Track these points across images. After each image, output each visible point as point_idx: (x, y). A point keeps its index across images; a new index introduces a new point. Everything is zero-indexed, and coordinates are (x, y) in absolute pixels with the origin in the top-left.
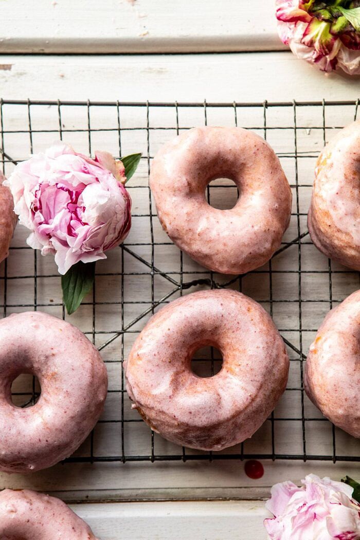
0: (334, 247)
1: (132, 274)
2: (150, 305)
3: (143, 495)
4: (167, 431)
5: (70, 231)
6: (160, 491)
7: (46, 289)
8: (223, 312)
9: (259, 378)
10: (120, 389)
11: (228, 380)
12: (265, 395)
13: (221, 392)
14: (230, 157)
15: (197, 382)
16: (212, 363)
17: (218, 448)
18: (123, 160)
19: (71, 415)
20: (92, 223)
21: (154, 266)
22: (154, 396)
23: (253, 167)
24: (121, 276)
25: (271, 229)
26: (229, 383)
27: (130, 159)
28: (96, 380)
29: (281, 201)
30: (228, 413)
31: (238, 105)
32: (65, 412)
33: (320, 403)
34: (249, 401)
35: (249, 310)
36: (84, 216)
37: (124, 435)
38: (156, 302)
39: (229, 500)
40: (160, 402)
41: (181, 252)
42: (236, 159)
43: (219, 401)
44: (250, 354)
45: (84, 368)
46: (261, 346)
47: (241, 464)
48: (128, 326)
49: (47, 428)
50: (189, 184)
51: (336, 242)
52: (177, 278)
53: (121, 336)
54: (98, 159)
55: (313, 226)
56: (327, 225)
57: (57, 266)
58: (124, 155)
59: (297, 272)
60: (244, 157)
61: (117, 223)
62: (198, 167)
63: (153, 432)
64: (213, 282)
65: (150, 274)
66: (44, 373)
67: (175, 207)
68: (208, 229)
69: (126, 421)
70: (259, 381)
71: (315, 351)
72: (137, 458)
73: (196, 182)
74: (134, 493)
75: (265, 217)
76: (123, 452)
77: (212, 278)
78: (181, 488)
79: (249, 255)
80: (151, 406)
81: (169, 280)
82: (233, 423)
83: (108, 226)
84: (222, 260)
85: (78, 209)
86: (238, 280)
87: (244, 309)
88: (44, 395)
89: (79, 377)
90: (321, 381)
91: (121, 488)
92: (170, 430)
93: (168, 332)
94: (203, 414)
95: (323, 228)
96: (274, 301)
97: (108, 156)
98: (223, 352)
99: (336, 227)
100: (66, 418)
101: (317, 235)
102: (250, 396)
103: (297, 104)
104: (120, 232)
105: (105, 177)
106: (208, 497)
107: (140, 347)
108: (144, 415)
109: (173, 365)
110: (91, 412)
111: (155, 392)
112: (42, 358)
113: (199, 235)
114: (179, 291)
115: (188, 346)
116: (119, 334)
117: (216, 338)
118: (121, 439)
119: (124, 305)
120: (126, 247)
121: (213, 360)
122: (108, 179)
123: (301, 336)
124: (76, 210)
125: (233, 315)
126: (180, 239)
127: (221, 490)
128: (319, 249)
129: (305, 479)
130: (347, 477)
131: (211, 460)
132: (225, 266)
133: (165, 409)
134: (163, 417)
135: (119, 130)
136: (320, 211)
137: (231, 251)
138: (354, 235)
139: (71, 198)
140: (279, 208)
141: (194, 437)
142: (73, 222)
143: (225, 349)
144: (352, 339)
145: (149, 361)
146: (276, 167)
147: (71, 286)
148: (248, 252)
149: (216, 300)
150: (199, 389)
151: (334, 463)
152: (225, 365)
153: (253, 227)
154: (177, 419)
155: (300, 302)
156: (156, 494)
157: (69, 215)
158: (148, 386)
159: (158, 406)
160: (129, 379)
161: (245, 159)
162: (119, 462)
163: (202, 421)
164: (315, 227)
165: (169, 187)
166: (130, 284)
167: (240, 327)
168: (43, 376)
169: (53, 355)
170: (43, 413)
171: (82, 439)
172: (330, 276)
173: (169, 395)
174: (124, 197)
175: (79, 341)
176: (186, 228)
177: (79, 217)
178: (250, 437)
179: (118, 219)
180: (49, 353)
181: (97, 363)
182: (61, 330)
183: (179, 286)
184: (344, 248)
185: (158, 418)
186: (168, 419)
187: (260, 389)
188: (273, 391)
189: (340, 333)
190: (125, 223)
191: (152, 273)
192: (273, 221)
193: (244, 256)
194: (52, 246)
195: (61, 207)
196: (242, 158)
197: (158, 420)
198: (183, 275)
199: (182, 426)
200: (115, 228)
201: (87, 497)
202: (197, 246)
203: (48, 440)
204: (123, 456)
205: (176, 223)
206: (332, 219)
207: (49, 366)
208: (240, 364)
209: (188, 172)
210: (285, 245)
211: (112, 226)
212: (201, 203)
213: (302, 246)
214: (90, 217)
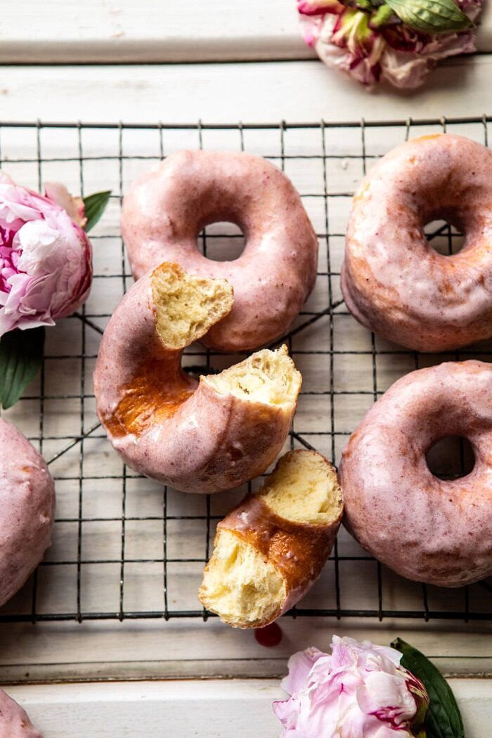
0: (375, 311)
3: (109, 672)
5: (2, 283)
6: (133, 665)
10: (77, 517)
14: (230, 188)
18: (85, 201)
20: (33, 270)
23: (261, 201)
24: (80, 360)
25: (286, 284)
27: (95, 199)
28: (36, 495)
29: (301, 248)
31: (245, 127)
36: (20, 261)
39: (232, 678)
42: (238, 190)
48: (90, 430)
50: (172, 224)
51: (377, 303)
53: (79, 444)
54: (49, 195)
55: (348, 286)
56: (363, 279)
58: (87, 194)
59: (328, 353)
60: (249, 188)
61: (70, 276)
62: (184, 200)
67: (152, 255)
69: (85, 563)
71: (348, 454)
72: (99, 615)
73: (183, 223)
74: (95, 668)
75: (277, 268)
76: (79, 606)
78: (163, 661)
79: (256, 320)
83: (56, 277)
85: (14, 255)
90: (356, 494)
91: (76, 661)
95: (359, 284)
97: (62, 190)
99: (376, 280)
101: (352, 297)
103: (327, 126)
104: (74, 290)
105: (54, 213)
106: (203, 673)
110: (28, 540)
116: (78, 440)
119: (85, 400)
120: (90, 319)
122: (57, 215)
123: (333, 442)
124: (10, 255)
127: (220, 663)
128: (356, 318)
130: (398, 639)
131: (205, 618)
135: (81, 160)
136: (355, 261)
138: (400, 290)
139: (4, 239)
140: (298, 256)
142: (5, 271)
144: (399, 435)
146: (293, 201)
147: (10, 371)
148: (255, 315)
151: (381, 620)
153: (260, 280)
155: (332, 394)
156: (127, 670)
161: (250, 190)
162: (73, 622)
164: (350, 286)
165: (144, 229)
172: (374, 358)
174: (81, 240)
175: (14, 441)
177: (15, 265)
179: (71, 271)
184: (389, 310)
189: (382, 427)
190: (83, 278)
192: (288, 274)
193: (248, 320)
196: (247, 188)
200: (67, 284)
201: (27, 675)
204: (79, 613)
206: (370, 269)
209: (170, 206)
210: (313, 317)
211: (62, 279)
212: (189, 251)
213: (334, 317)
214: (28, 264)
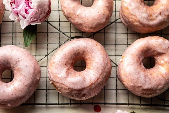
0: (130, 22)
1: (51, 33)
2: (58, 45)
4: (64, 91)
5: (26, 11)
7: (17, 38)
8: (87, 46)
9: (101, 71)
10: (46, 77)
11: (88, 72)
12: (102, 77)
13: (85, 76)
15: (76, 73)
16: (82, 68)
17: (84, 99)
19: (26, 85)
20: (35, 8)
21: (60, 30)
22: (59, 78)
24: (47, 34)
25: (106, 14)
26: (89, 73)
28: (36, 72)
30: (88, 84)
32: (23, 83)
33: (124, 82)
34: (96, 80)
35: (97, 45)
36: (31, 5)
37: (47, 95)
38: (60, 44)
40: (61, 80)
41: (71, 24)
43: (84, 79)
44: (97, 62)
45: (31, 66)
46: (101, 59)
47: (92, 106)
48: (50, 53)
49: (16, 90)
51: (131, 20)
52: (69, 35)
55: (122, 14)
56: (127, 13)
57: (21, 26)
59: (115, 33)
61: (45, 10)
63: (58, 93)
64: (83, 37)
65: (58, 33)
66: (15, 68)
67: (68, 5)
68: (81, 13)
69: (48, 89)
70: (100, 72)
71: (122, 62)
75: (103, 9)
76: (47, 101)
77: (82, 35)
79: (97, 24)
80: (57, 82)
81: (66, 35)
82: (90, 88)
84: (86, 26)
85: (29, 3)
86: (92, 36)
87: (95, 45)
88: (15, 77)
89: (29, 69)
90: (124, 73)
92: (65, 91)
93: (65, 53)
94: (78, 84)
95: (125, 14)
96: (106, 44)
98: (86, 62)
99: (131, 13)
100: (23, 86)
101: (123, 18)
102: (97, 78)
104: (46, 14)
107: (54, 59)
108: (55, 86)
109: (67, 66)
110: (34, 84)
111: (59, 76)
112: (15, 62)
113: (78, 16)
114: (70, 40)
115: (73, 59)
116: (46, 56)
117: (84, 56)
118: (46, 97)
119: (48, 45)
120: (49, 22)
121: (82, 66)
123: (116, 58)
125: (90, 47)
126: (70, 17)
128: (123, 24)
129: (117, 111)
130: (133, 111)
131: (81, 105)
132: (87, 28)
133: (63, 82)
134: (63, 86)
136: (125, 8)
137: (90, 22)
138: (138, 16)
140: (109, 6)
141: (74, 94)
142: (27, 8)
143: (87, 61)
144: (136, 57)
145: (57, 64)
147: (27, 36)
148: (97, 22)
149: (84, 41)
150: (77, 75)
151: (128, 106)
152: (87, 67)
153: (99, 12)
154: (68, 86)
155: (116, 44)
157: (26, 5)
158: (56, 74)
159: (61, 82)
160: (49, 71)
162: (45, 106)
163: (78, 87)
164: (122, 15)
166: (50, 37)
167: (93, 51)
168: (15, 69)
169: (19, 61)
170: (14, 84)
171: (30, 95)
172: (127, 35)
173: (65, 77)
175: (30, 56)
176: (73, 13)
177: (30, 6)
178: (96, 95)
179: (46, 8)
180: (17, 60)
181: (36, 65)
182: (22, 52)
183: (70, 38)
184: (134, 22)
185: (60, 86)
186: (64, 87)
187: (101, 75)
188: (105, 76)
189: (131, 54)
190: (49, 11)
191: (59, 32)
192: (106, 11)
193: (95, 24)
194: (19, 18)
195: (23, 2)
197: (60, 87)
198: (71, 33)
199: (70, 89)
200: (44, 12)
202: (77, 20)
203: (16, 94)
204: (47, 103)
205: (69, 11)
206: (129, 10)
207: (17, 66)
208: (93, 65)
210: (111, 23)
211: (43, 11)
212: (78, 3)
213: (117, 23)
214: (34, 6)
